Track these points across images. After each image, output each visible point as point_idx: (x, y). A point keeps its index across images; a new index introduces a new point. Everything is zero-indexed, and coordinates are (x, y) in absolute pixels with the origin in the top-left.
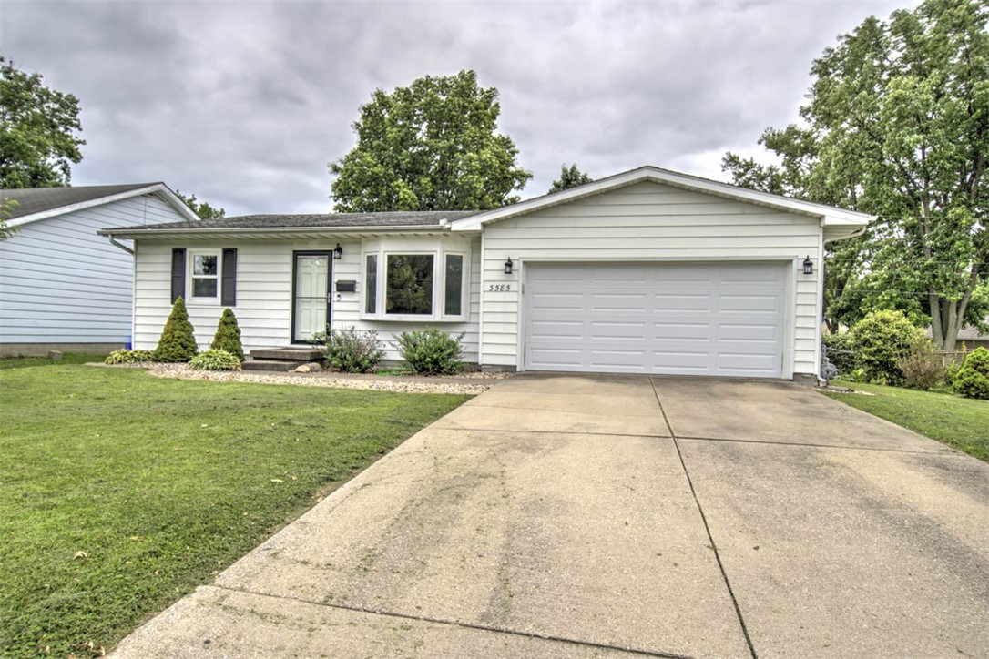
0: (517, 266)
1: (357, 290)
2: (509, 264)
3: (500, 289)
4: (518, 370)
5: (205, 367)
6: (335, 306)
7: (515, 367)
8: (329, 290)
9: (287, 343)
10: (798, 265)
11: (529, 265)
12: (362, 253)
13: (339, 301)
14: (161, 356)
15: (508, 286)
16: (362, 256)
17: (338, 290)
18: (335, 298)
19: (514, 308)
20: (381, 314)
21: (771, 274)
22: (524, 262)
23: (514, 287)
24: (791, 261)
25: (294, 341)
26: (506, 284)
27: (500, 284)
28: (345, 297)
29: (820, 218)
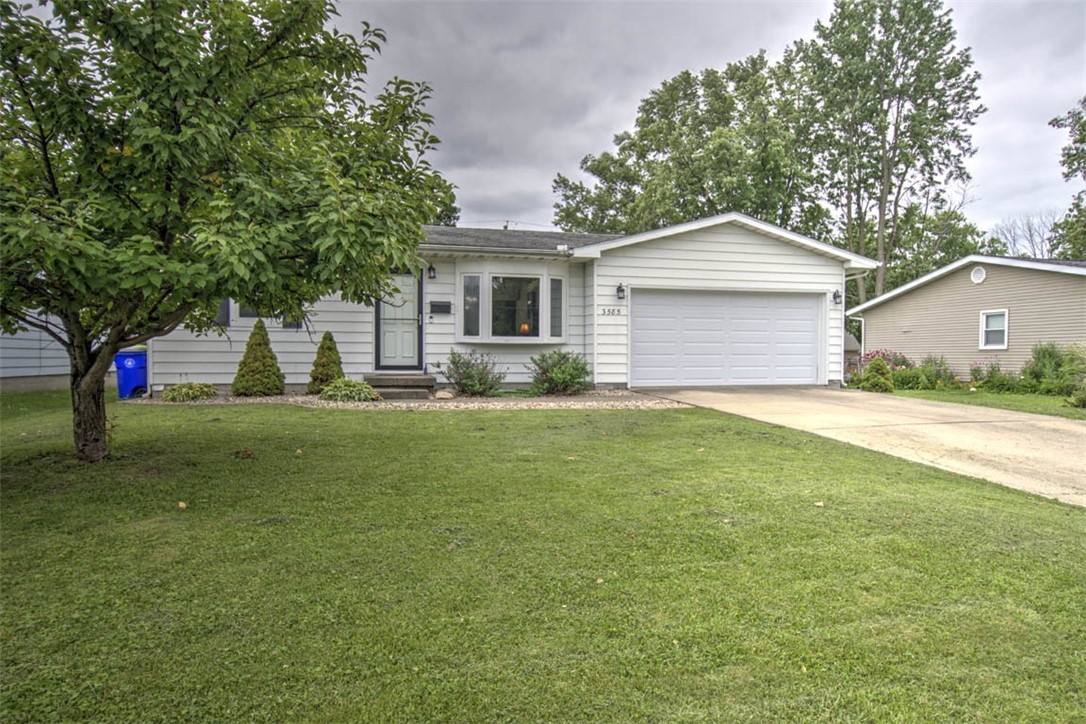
0: (628, 293)
1: (452, 312)
2: (620, 289)
3: (611, 313)
4: (629, 386)
5: (356, 398)
6: (427, 329)
7: (626, 384)
8: (420, 311)
9: (370, 369)
10: (830, 297)
11: (636, 291)
12: (458, 274)
13: (431, 323)
14: (255, 389)
15: (618, 311)
16: (458, 278)
17: (432, 312)
18: (426, 319)
19: (624, 330)
20: (485, 335)
21: (809, 303)
22: (632, 289)
23: (624, 311)
24: (825, 294)
25: (378, 366)
26: (616, 308)
27: (611, 308)
28: (438, 319)
29: (843, 261)
